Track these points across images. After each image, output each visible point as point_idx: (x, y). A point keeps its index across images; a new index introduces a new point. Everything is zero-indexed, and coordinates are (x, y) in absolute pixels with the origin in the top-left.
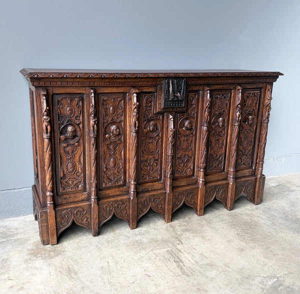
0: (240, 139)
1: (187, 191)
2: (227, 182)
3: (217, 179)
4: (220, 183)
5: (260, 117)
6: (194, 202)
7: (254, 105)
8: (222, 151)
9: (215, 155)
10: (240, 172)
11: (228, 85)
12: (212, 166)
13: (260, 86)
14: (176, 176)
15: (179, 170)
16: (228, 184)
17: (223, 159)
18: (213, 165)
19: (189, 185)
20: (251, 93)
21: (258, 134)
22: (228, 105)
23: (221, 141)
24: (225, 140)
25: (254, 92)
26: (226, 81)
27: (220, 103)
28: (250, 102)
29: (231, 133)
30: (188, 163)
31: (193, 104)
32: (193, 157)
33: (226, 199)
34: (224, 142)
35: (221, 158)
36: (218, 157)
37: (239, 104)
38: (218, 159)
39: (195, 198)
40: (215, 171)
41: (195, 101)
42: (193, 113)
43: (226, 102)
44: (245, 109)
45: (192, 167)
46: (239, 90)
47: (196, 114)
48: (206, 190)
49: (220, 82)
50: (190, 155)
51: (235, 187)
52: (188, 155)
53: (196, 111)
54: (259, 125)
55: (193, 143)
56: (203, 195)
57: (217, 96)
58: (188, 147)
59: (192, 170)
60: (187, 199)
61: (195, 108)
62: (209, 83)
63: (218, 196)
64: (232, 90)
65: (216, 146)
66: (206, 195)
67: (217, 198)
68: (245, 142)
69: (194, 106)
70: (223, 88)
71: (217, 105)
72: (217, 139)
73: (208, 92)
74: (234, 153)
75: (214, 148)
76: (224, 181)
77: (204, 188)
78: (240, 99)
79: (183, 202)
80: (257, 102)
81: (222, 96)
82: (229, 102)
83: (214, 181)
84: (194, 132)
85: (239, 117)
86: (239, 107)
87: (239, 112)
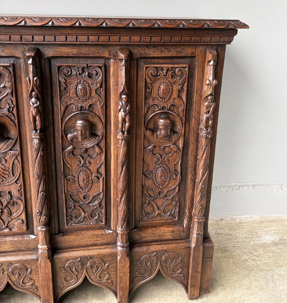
0: (145, 165)
1: (11, 263)
2: (113, 250)
3: (89, 243)
4: (93, 252)
5: (193, 121)
7: (175, 95)
8: (99, 188)
9: (81, 196)
10: (150, 231)
11: (93, 49)
12: (76, 217)
13: (188, 51)
16: (115, 255)
17: (103, 204)
18: (80, 215)
19: (18, 251)
20: (162, 69)
21: (191, 158)
22: (103, 93)
23: (93, 168)
24: (103, 166)
25: (172, 66)
26: (82, 39)
27: (80, 87)
28: (162, 87)
29: (115, 152)
30: (13, 209)
31: (4, 87)
32: (23, 198)
33: (114, 283)
34: (102, 170)
35: (96, 202)
36: (91, 199)
37: (122, 92)
38: (89, 203)
39: (35, 277)
40: (84, 226)
41: (7, 79)
42: (8, 107)
43: (96, 86)
44: (150, 102)
45: (23, 217)
46: (121, 60)
47: (15, 109)
48: (59, 265)
49: (65, 40)
50: (15, 193)
51: (128, 265)
52: (10, 193)
53: (14, 103)
54: (192, 139)
55: (20, 170)
56: (49, 276)
57: (69, 72)
58: (7, 176)
59: (25, 223)
60: (14, 278)
61: (10, 96)
62: (34, 42)
63: (93, 277)
64: (108, 59)
65: (81, 178)
66: (61, 274)
67: (90, 280)
68: (159, 172)
69: (8, 91)
70: (81, 55)
71: (72, 91)
72: (82, 163)
73: (30, 61)
74: (121, 198)
75: (77, 182)
76: (106, 248)
77: (49, 264)
78: (124, 82)
79: (5, 283)
80: (182, 88)
81: (83, 72)
82: (104, 86)
83: (84, 246)
84: (18, 147)
85: (124, 120)
86: (124, 99)
87: (122, 110)
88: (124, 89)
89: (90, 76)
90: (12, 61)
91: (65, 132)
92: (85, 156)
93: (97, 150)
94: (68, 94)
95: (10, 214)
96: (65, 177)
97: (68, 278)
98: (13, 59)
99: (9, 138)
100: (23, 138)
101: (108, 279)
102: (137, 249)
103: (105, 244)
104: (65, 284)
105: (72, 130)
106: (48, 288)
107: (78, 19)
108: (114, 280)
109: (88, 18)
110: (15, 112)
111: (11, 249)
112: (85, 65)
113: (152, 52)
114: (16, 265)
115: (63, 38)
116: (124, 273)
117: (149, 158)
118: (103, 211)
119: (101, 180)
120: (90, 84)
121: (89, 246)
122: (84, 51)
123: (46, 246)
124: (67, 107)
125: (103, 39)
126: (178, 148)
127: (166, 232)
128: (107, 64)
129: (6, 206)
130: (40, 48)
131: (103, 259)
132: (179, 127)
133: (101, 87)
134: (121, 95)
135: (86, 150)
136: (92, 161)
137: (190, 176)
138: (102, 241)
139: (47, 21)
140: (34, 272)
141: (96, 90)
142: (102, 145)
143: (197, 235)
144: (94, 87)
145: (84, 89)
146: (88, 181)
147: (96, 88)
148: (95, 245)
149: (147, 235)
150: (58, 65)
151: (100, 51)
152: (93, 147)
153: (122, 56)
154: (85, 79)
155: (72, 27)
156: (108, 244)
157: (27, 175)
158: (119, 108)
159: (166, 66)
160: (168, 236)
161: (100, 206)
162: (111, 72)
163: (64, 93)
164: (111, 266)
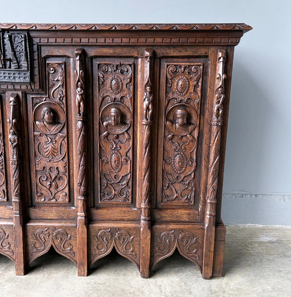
0: (166, 152)
2: (137, 225)
3: (118, 218)
4: (121, 225)
5: (207, 114)
6: (71, 250)
7: (191, 90)
8: (127, 169)
9: (113, 176)
10: (169, 211)
11: (125, 49)
12: (108, 194)
13: (202, 51)
14: (37, 200)
15: (43, 192)
17: (131, 184)
18: (111, 192)
19: (61, 219)
20: (180, 67)
21: (204, 147)
22: (132, 87)
23: (123, 151)
24: (131, 151)
25: (189, 64)
26: (117, 41)
27: (114, 82)
28: (180, 83)
29: (141, 138)
30: (59, 183)
31: (58, 80)
32: (67, 174)
33: (138, 256)
34: (130, 154)
35: (125, 182)
36: (120, 179)
37: (147, 84)
38: (119, 182)
39: (73, 243)
40: (114, 203)
41: (59, 74)
42: (59, 96)
43: (127, 81)
44: (171, 96)
45: (67, 190)
46: (147, 57)
47: (64, 98)
48: (93, 233)
49: (104, 42)
50: (62, 169)
51: (149, 237)
52: (57, 168)
53: (64, 94)
54: (206, 130)
55: (66, 149)
56: (84, 241)
57: (106, 69)
58: (56, 154)
59: (68, 195)
60: (57, 242)
61: (61, 88)
62: (81, 44)
63: (120, 248)
64: (137, 58)
65: (113, 160)
66: (95, 243)
67: (117, 251)
68: (177, 158)
69: (60, 83)
70: (116, 55)
71: (108, 85)
72: (114, 146)
73: (78, 58)
74: (145, 175)
75: (110, 163)
76: (132, 223)
77: (85, 229)
78: (148, 75)
79: (49, 246)
80: (197, 83)
81: (117, 69)
82: (133, 81)
83: (113, 220)
84: (65, 130)
85: (148, 108)
86: (148, 90)
87: (146, 99)
88: (148, 81)
89: (122, 72)
90: (64, 60)
91: (102, 120)
92: (117, 141)
93: (126, 136)
94: (105, 88)
95: (57, 187)
96: (101, 158)
97: (100, 247)
98: (65, 58)
99: (59, 123)
100: (70, 123)
101: (132, 251)
102: (157, 226)
103: (131, 220)
104: (97, 252)
105: (107, 118)
106: (83, 253)
107: (114, 25)
108: (138, 253)
109: (122, 24)
110: (64, 101)
111: (56, 218)
112: (118, 63)
113: (172, 52)
114: (59, 230)
115: (102, 40)
116: (146, 244)
117: (169, 145)
118: (130, 190)
119: (129, 162)
120: (122, 79)
121: (118, 220)
122: (118, 51)
123: (83, 214)
124: (104, 98)
125: (133, 40)
126: (194, 137)
127: (183, 214)
128: (135, 63)
129: (54, 180)
130: (85, 48)
131: (129, 232)
132: (195, 119)
133: (130, 82)
134: (146, 87)
135: (118, 135)
136: (122, 145)
137: (204, 163)
138: (129, 217)
139: (91, 26)
140: (73, 238)
141: (126, 84)
142: (131, 132)
143: (210, 215)
144: (125, 82)
145: (117, 83)
146: (118, 163)
147: (127, 83)
148: (123, 220)
149: (167, 215)
150: (98, 63)
151: (131, 52)
152: (123, 133)
153: (147, 53)
154: (118, 75)
155: (109, 31)
156: (133, 220)
157: (71, 155)
158: (144, 97)
159: (184, 64)
160: (185, 218)
161: (128, 185)
162: (139, 69)
163: (101, 87)
164: (135, 239)
